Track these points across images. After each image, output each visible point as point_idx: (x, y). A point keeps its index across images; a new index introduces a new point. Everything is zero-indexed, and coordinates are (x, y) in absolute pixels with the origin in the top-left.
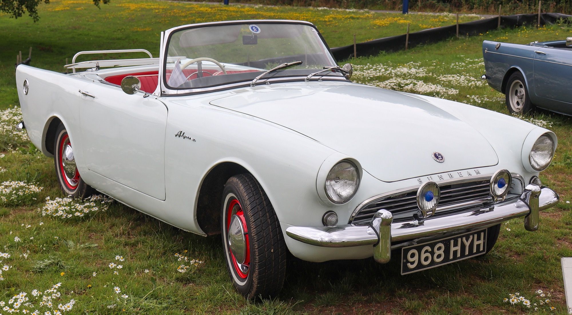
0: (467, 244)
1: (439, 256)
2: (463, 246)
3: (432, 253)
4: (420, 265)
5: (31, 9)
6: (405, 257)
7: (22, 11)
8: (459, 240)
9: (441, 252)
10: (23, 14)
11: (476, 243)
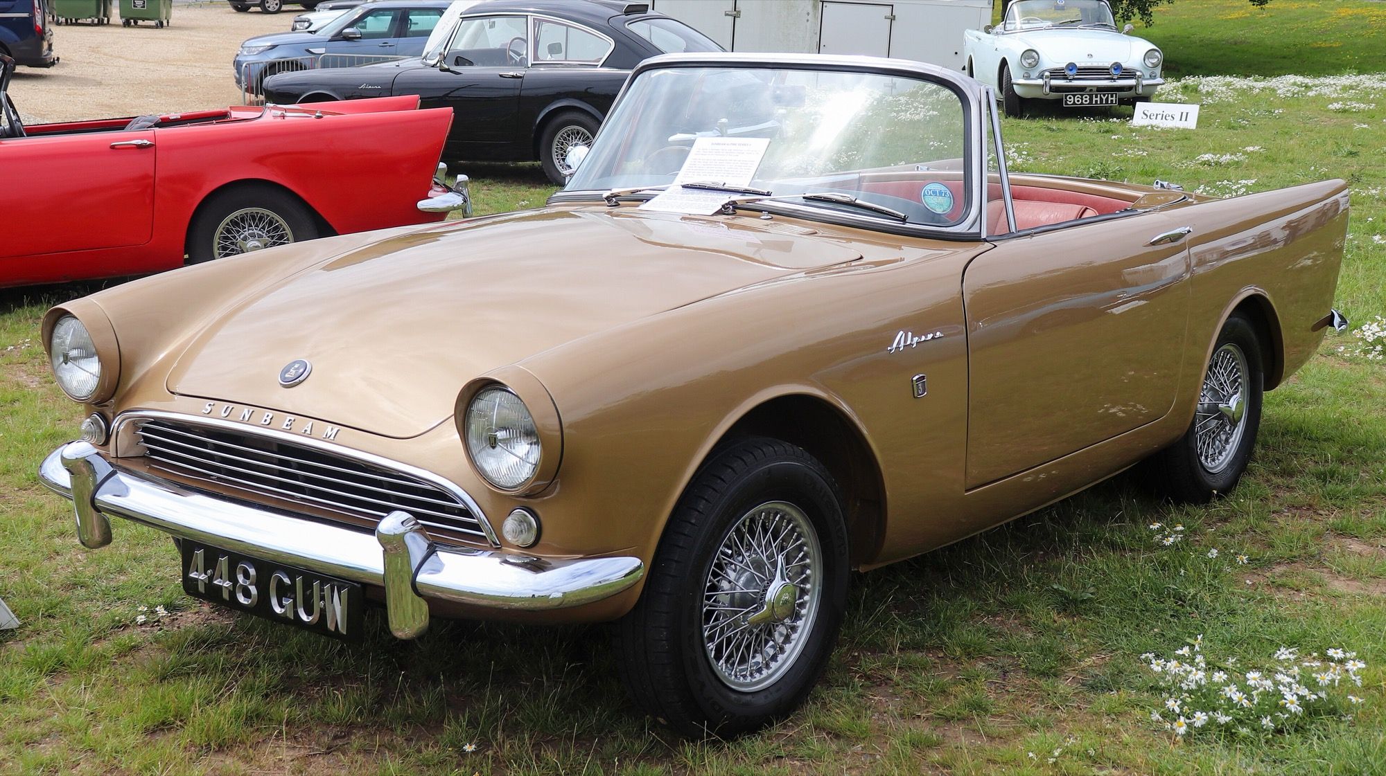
0: (1104, 98)
1: (1086, 101)
2: (1101, 99)
3: (1082, 99)
4: (1074, 103)
5: (1144, 12)
6: (1066, 98)
7: (1133, 13)
8: (1099, 96)
9: (1087, 99)
10: (1132, 16)
11: (1110, 99)
